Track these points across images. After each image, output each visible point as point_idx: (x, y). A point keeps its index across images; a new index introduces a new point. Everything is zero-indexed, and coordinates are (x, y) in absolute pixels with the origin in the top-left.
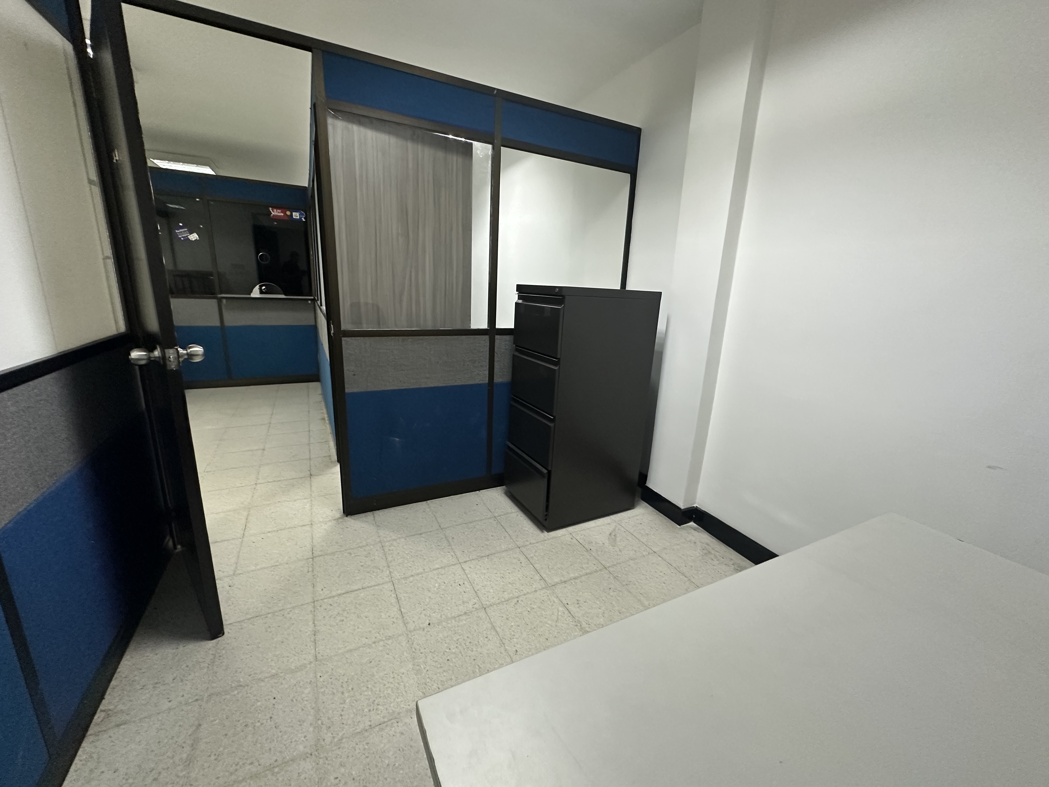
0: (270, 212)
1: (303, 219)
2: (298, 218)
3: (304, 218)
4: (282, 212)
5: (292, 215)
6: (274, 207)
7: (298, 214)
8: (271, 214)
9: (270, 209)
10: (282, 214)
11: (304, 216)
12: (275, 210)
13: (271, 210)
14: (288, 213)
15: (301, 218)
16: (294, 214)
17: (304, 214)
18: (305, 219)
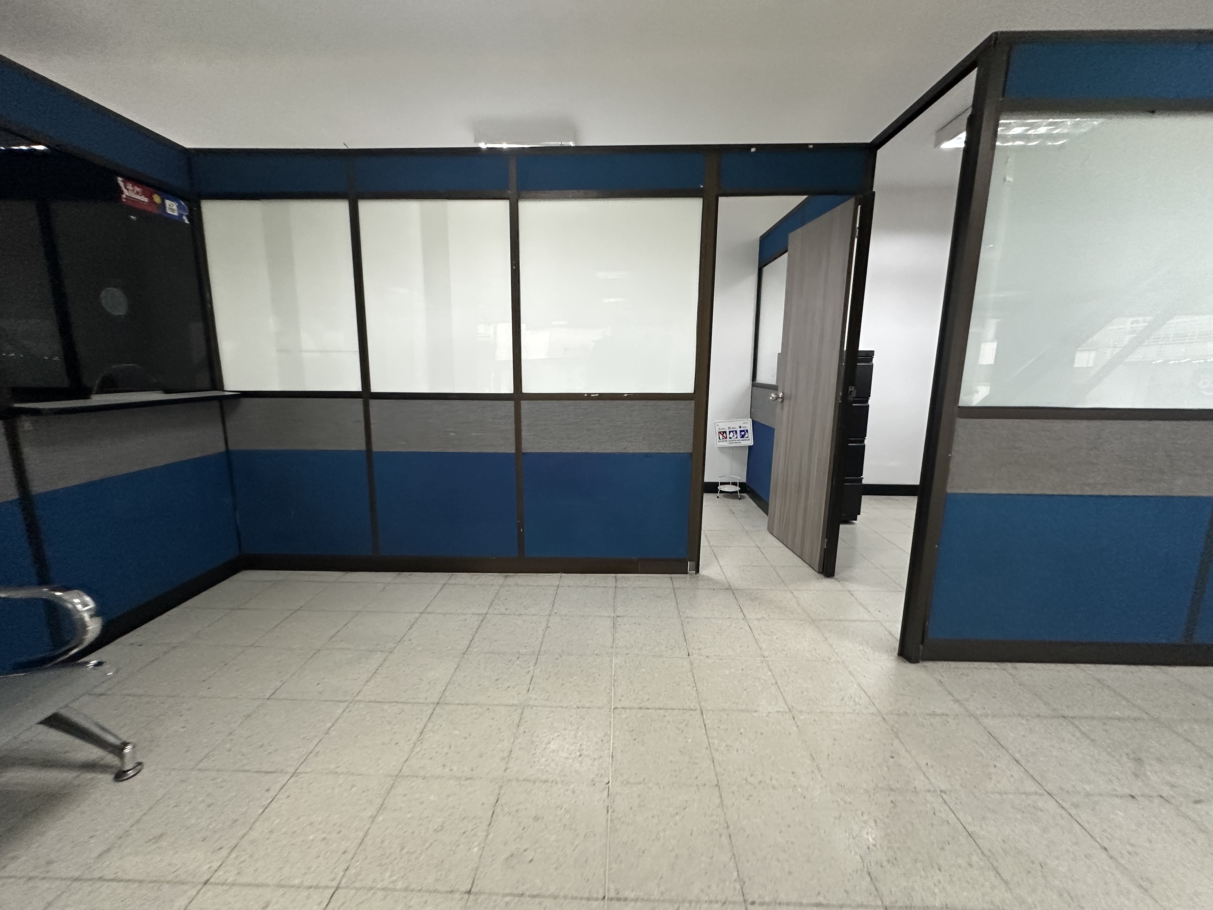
0: (119, 187)
1: (184, 218)
2: (176, 214)
3: (187, 216)
4: (144, 194)
5: (163, 205)
6: (128, 179)
7: (175, 206)
8: (122, 192)
9: (120, 179)
10: (146, 200)
11: (187, 213)
12: (130, 187)
13: (122, 184)
14: (157, 199)
15: (181, 215)
16: (168, 202)
17: (187, 208)
18: (189, 220)
